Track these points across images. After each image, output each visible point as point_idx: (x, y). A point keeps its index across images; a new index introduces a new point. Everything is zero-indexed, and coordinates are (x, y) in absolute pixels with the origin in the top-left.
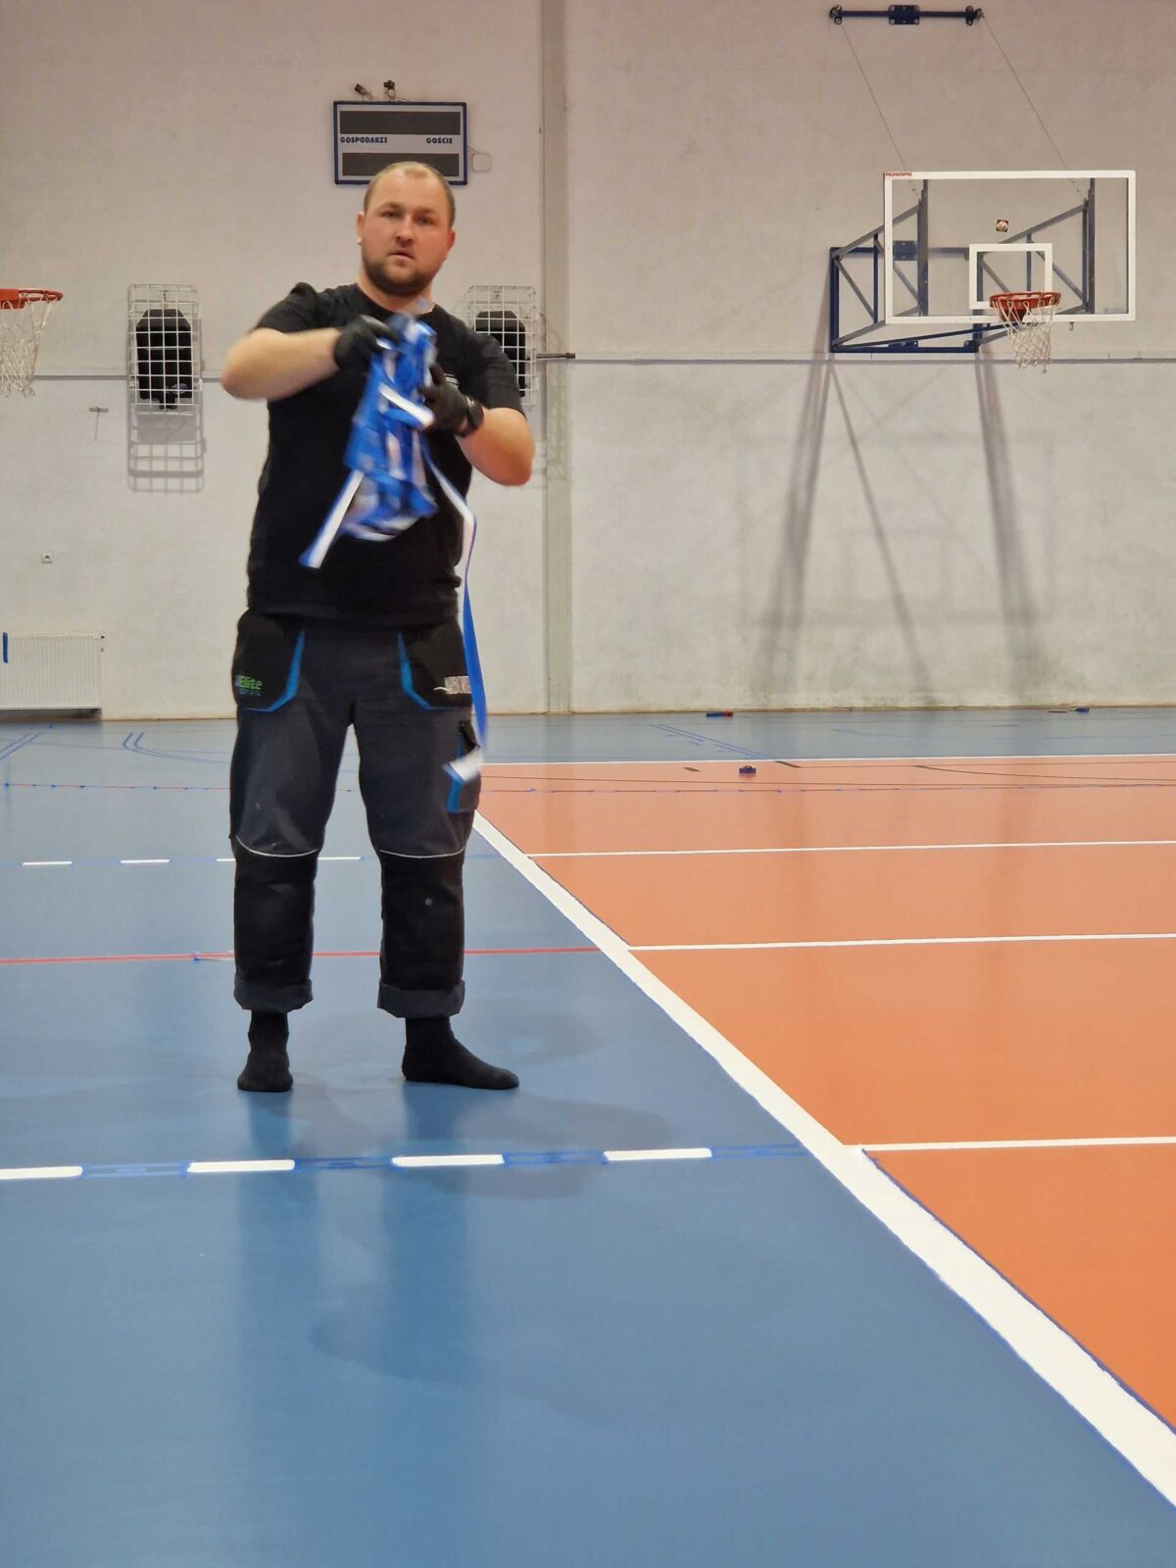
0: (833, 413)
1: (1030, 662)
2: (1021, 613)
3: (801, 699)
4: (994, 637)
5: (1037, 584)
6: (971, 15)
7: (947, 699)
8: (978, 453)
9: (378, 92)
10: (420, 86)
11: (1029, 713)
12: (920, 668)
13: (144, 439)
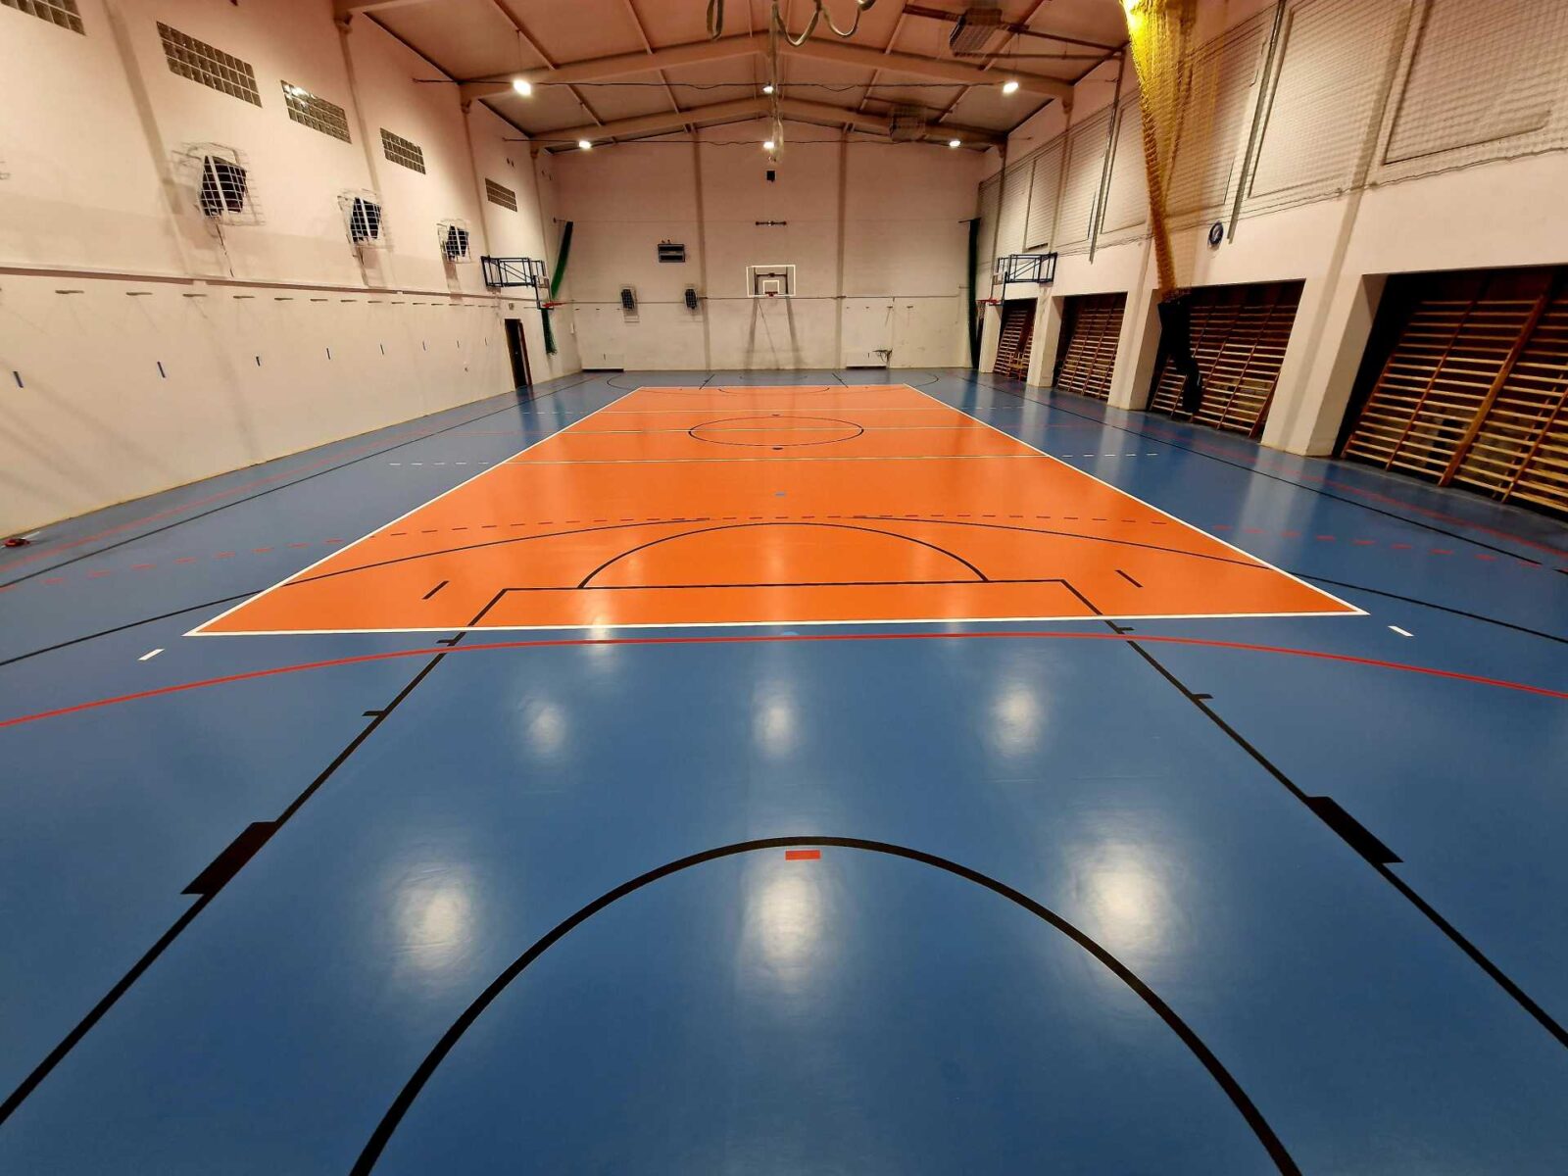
0: (759, 311)
1: (798, 360)
2: (796, 349)
3: (753, 368)
4: (791, 354)
5: (800, 344)
6: (784, 223)
7: (781, 368)
8: (787, 317)
9: (667, 242)
10: (676, 241)
11: (798, 371)
12: (777, 361)
13: (628, 315)
